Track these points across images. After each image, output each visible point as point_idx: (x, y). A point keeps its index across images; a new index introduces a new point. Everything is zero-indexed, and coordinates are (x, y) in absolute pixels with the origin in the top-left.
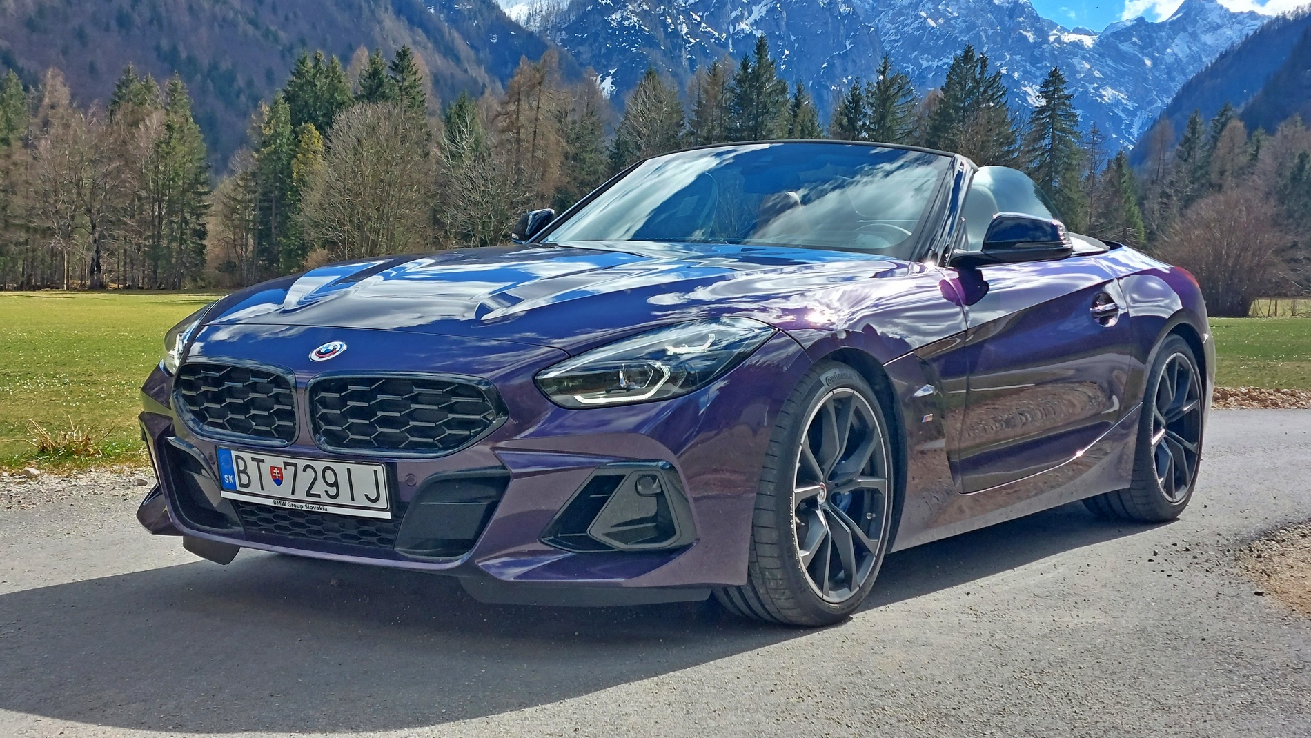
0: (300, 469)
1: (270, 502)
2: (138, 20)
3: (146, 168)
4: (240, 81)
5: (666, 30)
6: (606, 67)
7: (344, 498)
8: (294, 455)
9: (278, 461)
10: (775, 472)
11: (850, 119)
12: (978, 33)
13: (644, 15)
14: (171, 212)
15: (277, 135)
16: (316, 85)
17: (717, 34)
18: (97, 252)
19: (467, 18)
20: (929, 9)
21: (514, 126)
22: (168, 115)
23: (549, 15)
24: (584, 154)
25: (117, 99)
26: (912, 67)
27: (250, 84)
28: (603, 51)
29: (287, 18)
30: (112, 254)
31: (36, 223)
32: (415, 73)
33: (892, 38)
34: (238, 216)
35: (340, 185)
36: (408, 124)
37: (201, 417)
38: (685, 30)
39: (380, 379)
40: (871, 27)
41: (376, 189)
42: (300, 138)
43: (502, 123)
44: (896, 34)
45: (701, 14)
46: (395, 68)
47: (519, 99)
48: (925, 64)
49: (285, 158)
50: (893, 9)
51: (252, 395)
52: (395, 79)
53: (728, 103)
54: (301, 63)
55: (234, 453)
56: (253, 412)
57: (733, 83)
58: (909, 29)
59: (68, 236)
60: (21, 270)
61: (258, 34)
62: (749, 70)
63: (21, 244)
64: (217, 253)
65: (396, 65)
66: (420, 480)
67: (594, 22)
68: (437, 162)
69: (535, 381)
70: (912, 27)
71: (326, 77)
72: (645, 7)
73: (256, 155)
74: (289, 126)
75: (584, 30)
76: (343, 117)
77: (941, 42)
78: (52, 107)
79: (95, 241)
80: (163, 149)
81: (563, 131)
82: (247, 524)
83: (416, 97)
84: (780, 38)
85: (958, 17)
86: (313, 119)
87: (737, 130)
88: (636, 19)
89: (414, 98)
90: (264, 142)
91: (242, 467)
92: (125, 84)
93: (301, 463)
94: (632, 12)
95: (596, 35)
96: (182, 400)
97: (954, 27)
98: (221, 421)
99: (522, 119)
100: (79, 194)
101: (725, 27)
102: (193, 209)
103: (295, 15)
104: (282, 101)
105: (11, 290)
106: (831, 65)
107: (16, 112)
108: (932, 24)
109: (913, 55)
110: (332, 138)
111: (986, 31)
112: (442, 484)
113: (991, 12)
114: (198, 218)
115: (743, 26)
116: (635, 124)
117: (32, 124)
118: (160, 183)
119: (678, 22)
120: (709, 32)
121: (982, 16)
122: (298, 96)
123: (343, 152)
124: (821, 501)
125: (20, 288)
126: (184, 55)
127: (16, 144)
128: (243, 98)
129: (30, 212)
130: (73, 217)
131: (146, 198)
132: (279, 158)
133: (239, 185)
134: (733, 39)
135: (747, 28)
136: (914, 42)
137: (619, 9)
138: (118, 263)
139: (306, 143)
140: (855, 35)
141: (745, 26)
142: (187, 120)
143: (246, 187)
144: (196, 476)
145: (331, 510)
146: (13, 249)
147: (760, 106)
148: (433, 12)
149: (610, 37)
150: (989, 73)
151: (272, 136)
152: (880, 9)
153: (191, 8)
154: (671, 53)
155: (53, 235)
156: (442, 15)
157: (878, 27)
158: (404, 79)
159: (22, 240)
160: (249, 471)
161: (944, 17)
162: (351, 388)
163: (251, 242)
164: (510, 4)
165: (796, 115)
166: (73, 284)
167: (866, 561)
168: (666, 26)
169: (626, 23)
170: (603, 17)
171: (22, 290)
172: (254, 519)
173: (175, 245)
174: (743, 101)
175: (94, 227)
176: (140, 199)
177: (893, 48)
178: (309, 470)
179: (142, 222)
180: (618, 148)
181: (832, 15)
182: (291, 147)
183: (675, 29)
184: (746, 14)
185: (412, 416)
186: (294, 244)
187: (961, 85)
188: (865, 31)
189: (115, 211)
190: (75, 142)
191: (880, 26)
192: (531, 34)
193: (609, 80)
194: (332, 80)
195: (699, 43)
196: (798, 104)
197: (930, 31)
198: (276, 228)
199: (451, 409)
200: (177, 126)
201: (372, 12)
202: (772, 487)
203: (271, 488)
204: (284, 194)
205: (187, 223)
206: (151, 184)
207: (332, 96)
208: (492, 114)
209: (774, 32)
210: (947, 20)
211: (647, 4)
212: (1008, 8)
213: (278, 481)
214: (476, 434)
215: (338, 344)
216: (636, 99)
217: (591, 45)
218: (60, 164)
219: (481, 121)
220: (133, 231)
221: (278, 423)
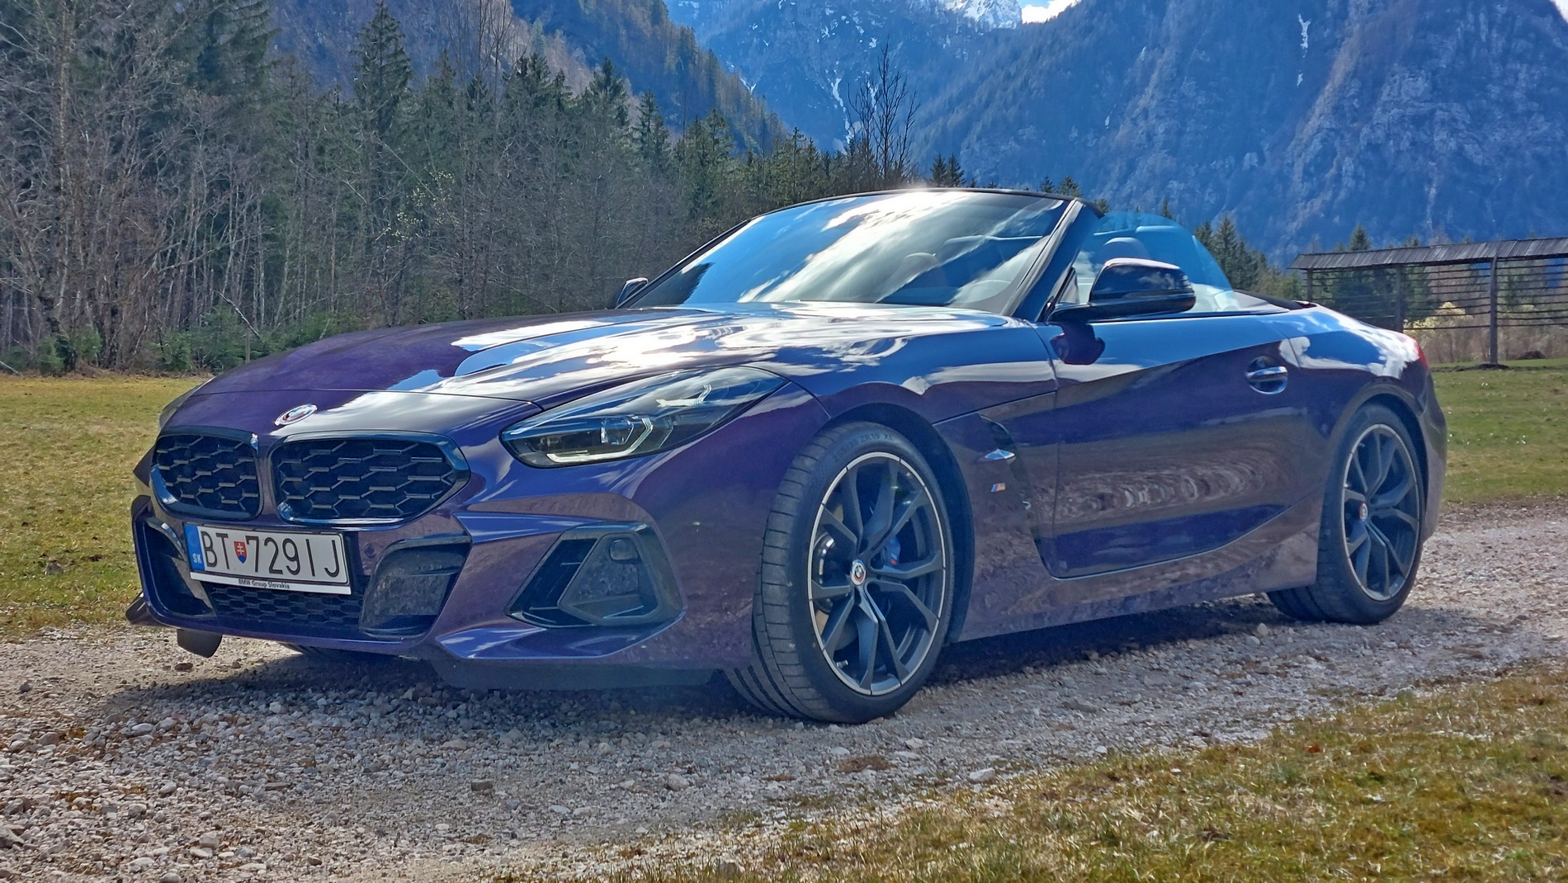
0: (262, 543)
1: (235, 582)
7: (305, 574)
8: (253, 527)
9: (240, 535)
37: (175, 493)
39: (343, 441)
51: (220, 466)
55: (200, 529)
56: (221, 485)
66: (380, 551)
69: (501, 439)
82: (220, 608)
91: (208, 544)
93: (262, 536)
96: (160, 477)
98: (192, 497)
112: (400, 554)
144: (174, 560)
145: (294, 587)
160: (214, 548)
172: (225, 602)
178: (270, 543)
185: (372, 480)
213: (242, 558)
214: (438, 497)
215: (307, 406)
221: (244, 495)
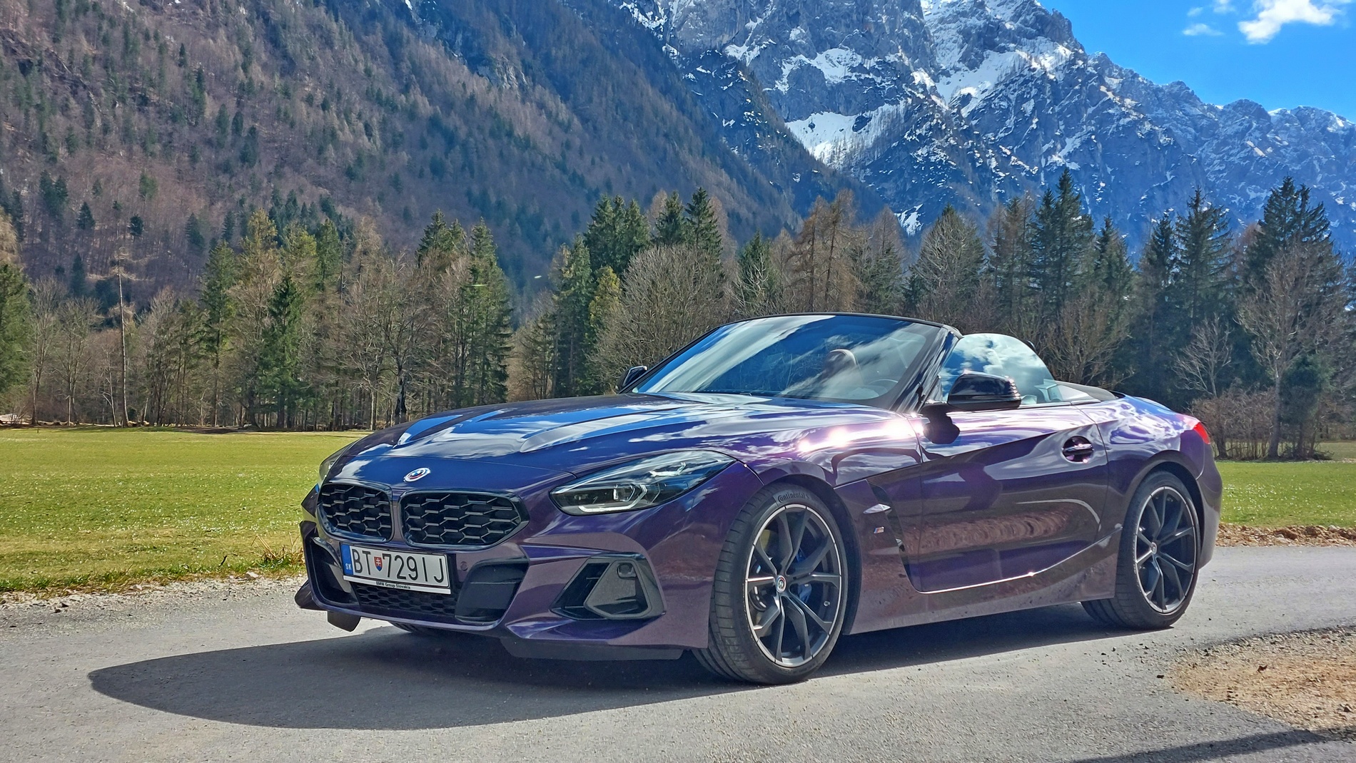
0: (393, 558)
1: (374, 583)
2: (450, 167)
3: (451, 311)
4: (547, 225)
5: (974, 165)
6: (911, 203)
7: (421, 580)
8: (389, 549)
9: (379, 553)
10: (730, 565)
11: (1159, 254)
12: (1311, 161)
13: (951, 150)
14: (474, 354)
15: (577, 278)
16: (615, 229)
17: (1027, 168)
18: (403, 393)
19: (770, 157)
20: (1257, 138)
21: (808, 266)
22: (473, 260)
23: (853, 152)
24: (880, 293)
25: (425, 245)
26: (1238, 198)
27: (556, 227)
28: (908, 187)
29: (593, 162)
30: (417, 395)
31: (347, 364)
32: (711, 215)
33: (1217, 168)
34: (538, 357)
35: (634, 327)
36: (700, 266)
37: (333, 522)
38: (994, 164)
39: (448, 494)
40: (1193, 157)
41: (669, 330)
42: (598, 280)
43: (795, 262)
44: (1220, 164)
45: (1011, 147)
46: (692, 210)
47: (813, 239)
48: (1253, 195)
49: (583, 301)
50: (1217, 139)
51: (365, 506)
52: (691, 221)
53: (1031, 239)
54: (601, 207)
55: (351, 548)
56: (366, 518)
57: (1035, 219)
58: (1235, 159)
59: (375, 377)
60: (331, 411)
61: (565, 178)
62: (1052, 206)
63: (332, 385)
64: (517, 393)
65: (693, 208)
66: (469, 566)
67: (899, 158)
68: (731, 303)
69: (550, 495)
70: (1238, 157)
71: (626, 221)
72: (952, 142)
73: (556, 298)
74: (589, 269)
75: (889, 166)
76: (639, 260)
77: (1270, 172)
78: (365, 253)
79: (401, 383)
80: (467, 294)
81: (857, 269)
82: (361, 599)
83: (712, 239)
84: (1095, 170)
85: (1288, 146)
86: (611, 262)
87: (1039, 267)
88: (942, 154)
89: (709, 240)
90: (564, 285)
91: (356, 558)
92: (435, 229)
93: (394, 554)
94: (938, 147)
95: (901, 171)
96: (323, 511)
97: (1284, 156)
98: (346, 525)
99: (816, 258)
100: (387, 337)
101: (1036, 160)
102: (495, 351)
103: (601, 159)
104: (582, 245)
105: (321, 431)
106: (1151, 198)
107: (331, 259)
108: (1260, 153)
109: (1240, 186)
110: (628, 281)
111: (1319, 160)
112: (483, 569)
113: (1324, 140)
114: (499, 361)
115: (1055, 158)
116: (932, 261)
117: (345, 270)
118: (464, 326)
119: (987, 156)
120: (1019, 166)
121: (1315, 144)
122: (598, 240)
123: (637, 293)
124: (779, 590)
125: (329, 429)
126: (493, 200)
127: (331, 290)
128: (549, 240)
129: (340, 354)
130: (381, 359)
131: (451, 340)
132: (579, 301)
133: (539, 327)
134: (1045, 172)
135: (1060, 160)
136: (1241, 173)
137: (925, 144)
138: (423, 404)
139: (604, 285)
140: (1176, 165)
141: (1057, 159)
142: (491, 264)
143: (545, 329)
144: (331, 566)
145: (413, 588)
146: (323, 390)
147: (1065, 241)
148: (736, 152)
149: (915, 173)
150: (1311, 205)
151: (572, 278)
152: (1203, 138)
153: (501, 154)
154: (979, 188)
155: (361, 377)
156: (745, 155)
157: (1201, 158)
158: (700, 222)
159: (332, 382)
160: (361, 560)
161: (1273, 146)
162: (428, 500)
163: (550, 381)
164: (814, 143)
165: (1104, 251)
166: (379, 424)
167: (821, 637)
168: (974, 161)
169: (933, 159)
170: (908, 153)
171: (331, 431)
172: (365, 596)
173: (477, 386)
174: (1045, 237)
175: (400, 369)
176: (445, 341)
177: (1217, 179)
178: (399, 559)
179: (446, 363)
180: (912, 286)
181: (1151, 146)
182: (590, 289)
183: (984, 163)
184: (1059, 146)
185: (467, 520)
186: (590, 385)
187: (1280, 217)
188: (1187, 162)
189: (421, 353)
190: (384, 287)
191: (1203, 156)
192: (835, 172)
193: (914, 216)
194: (631, 224)
195: (1009, 177)
196: (1105, 239)
197: (1257, 161)
198: (573, 369)
199: (493, 515)
200: (481, 270)
201: (677, 154)
202: (728, 576)
203: (376, 573)
204: (583, 336)
205: (489, 365)
206: (456, 327)
207: (631, 240)
208: (786, 253)
209: (1088, 164)
210: (1276, 149)
211: (954, 139)
212: (1343, 135)
213: (379, 568)
214: (508, 533)
215: (424, 469)
216: (933, 236)
217: (895, 181)
218: (370, 308)
219: (775, 262)
220: (437, 372)
221: (382, 526)
